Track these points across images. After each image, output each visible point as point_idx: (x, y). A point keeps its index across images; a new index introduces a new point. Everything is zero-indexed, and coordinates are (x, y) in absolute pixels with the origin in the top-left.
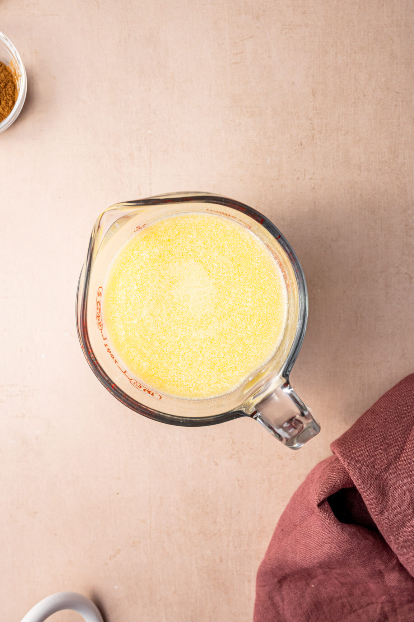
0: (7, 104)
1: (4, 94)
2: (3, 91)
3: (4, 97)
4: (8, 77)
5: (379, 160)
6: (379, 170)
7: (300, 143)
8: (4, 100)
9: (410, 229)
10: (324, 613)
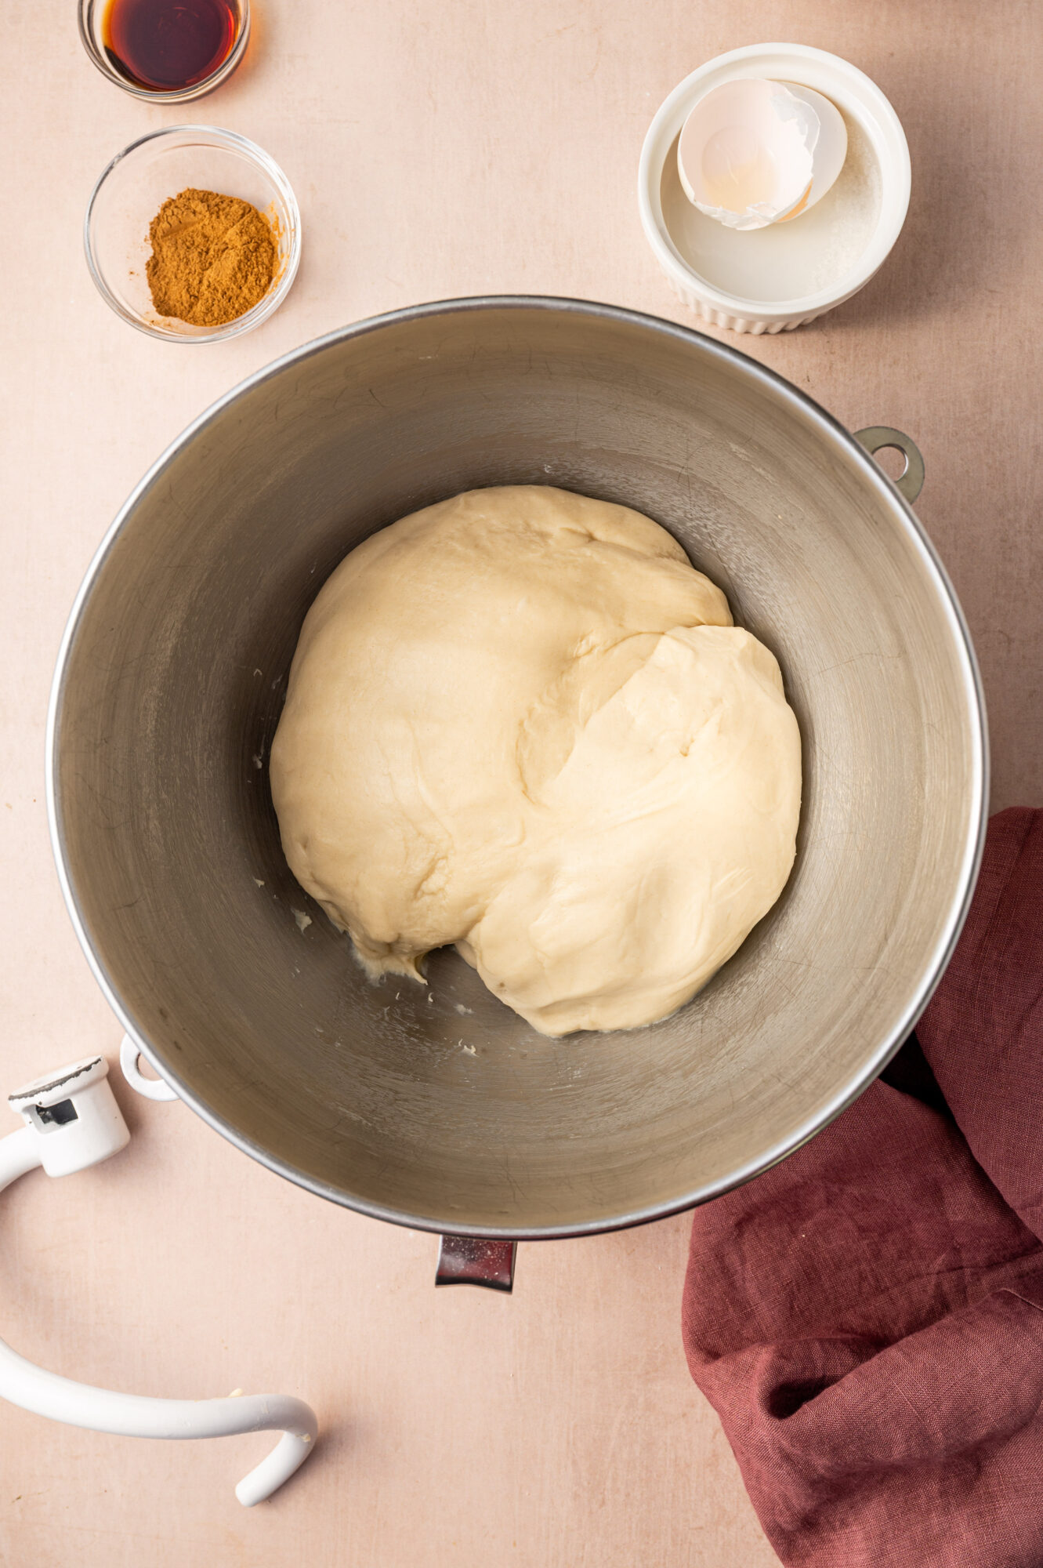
0: (258, 282)
1: (255, 262)
2: (253, 258)
3: (254, 268)
4: (261, 233)
5: (955, 414)
6: (954, 434)
7: (805, 377)
8: (254, 273)
9: (1010, 548)
10: (824, 1291)
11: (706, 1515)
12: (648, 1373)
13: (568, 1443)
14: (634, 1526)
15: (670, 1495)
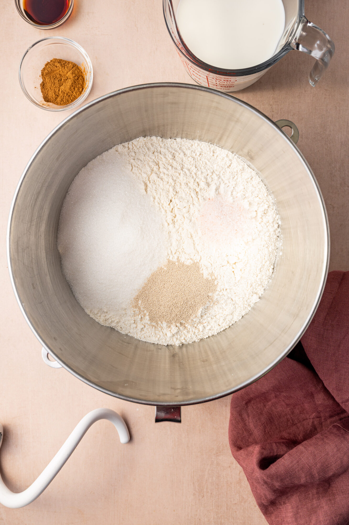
0: (79, 90)
1: (77, 83)
2: (77, 82)
3: (77, 85)
4: (79, 73)
5: (314, 132)
6: (314, 138)
8: (77, 87)
9: (333, 176)
10: (275, 425)
11: (237, 499)
12: (217, 453)
13: (191, 477)
14: (213, 503)
15: (225, 493)
